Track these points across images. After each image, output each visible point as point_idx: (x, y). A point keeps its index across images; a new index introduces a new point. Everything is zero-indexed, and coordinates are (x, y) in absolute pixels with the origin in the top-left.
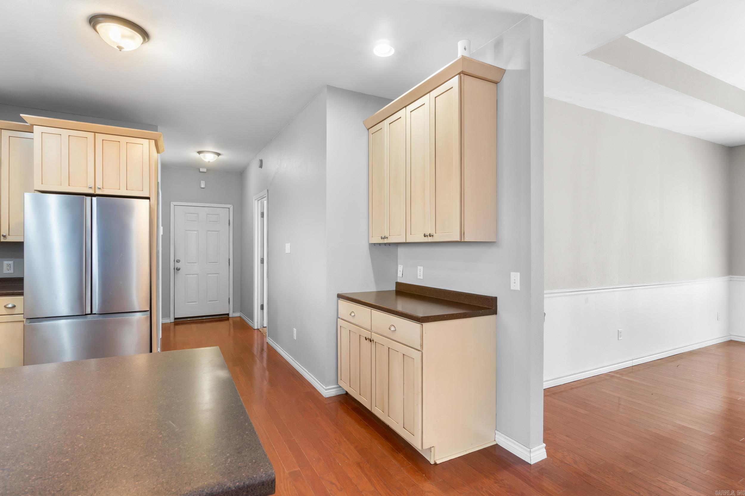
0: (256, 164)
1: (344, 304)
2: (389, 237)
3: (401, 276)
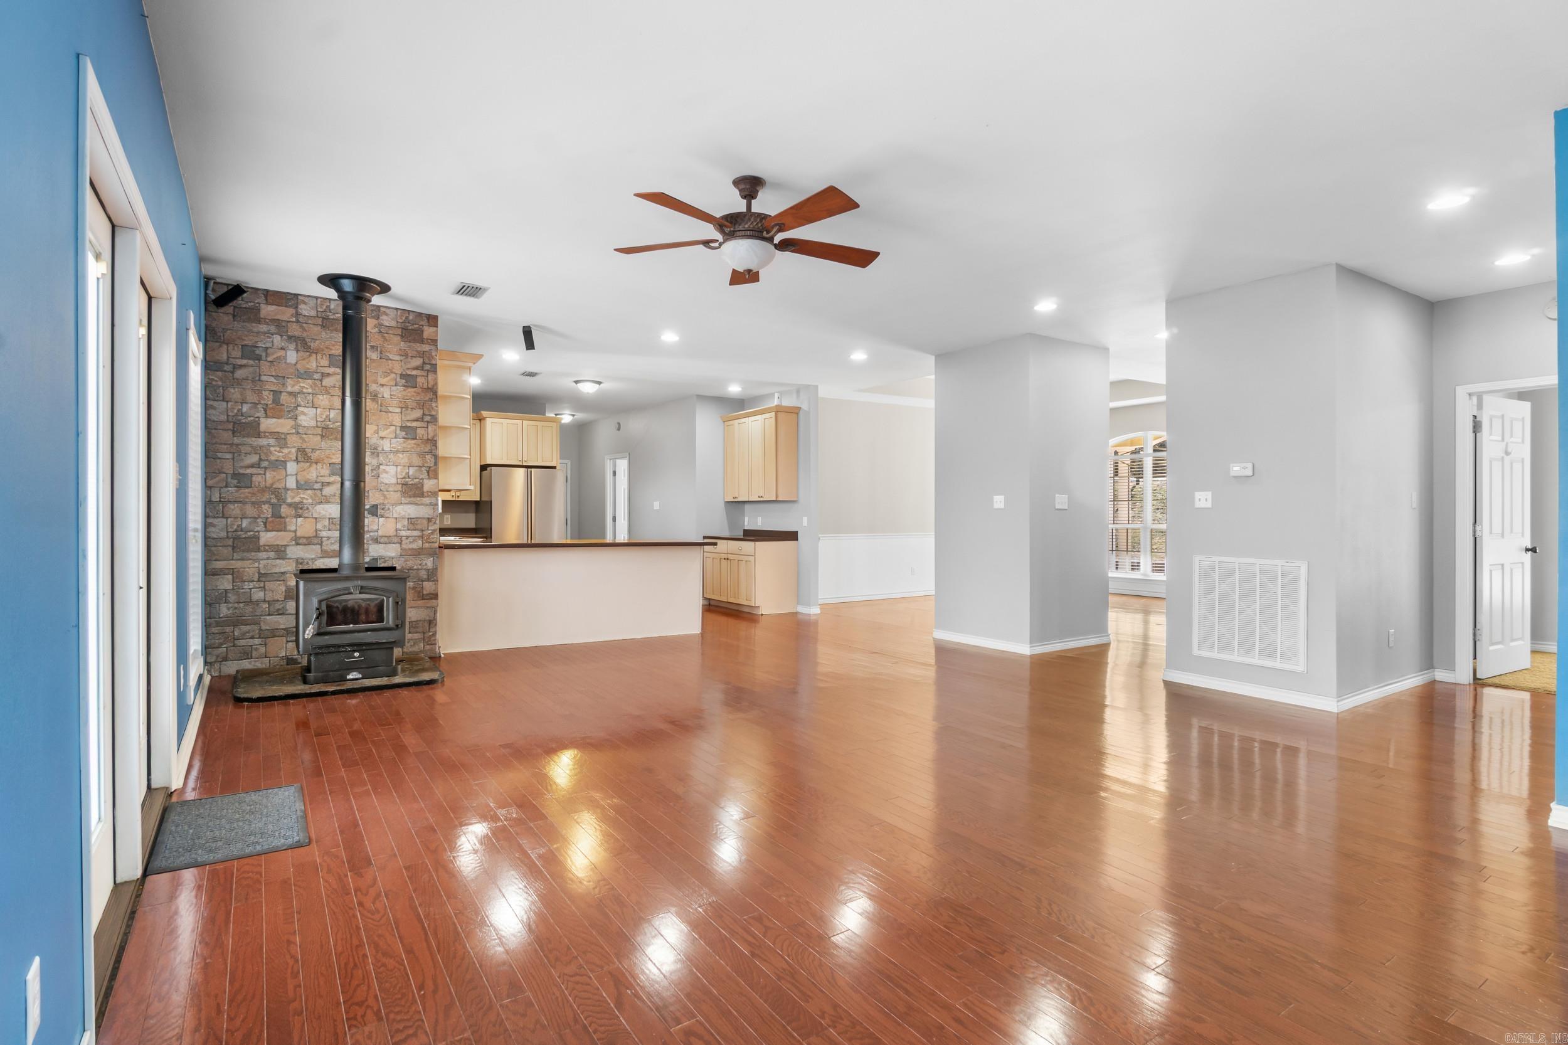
0: (610, 424)
2: (737, 497)
3: (747, 525)
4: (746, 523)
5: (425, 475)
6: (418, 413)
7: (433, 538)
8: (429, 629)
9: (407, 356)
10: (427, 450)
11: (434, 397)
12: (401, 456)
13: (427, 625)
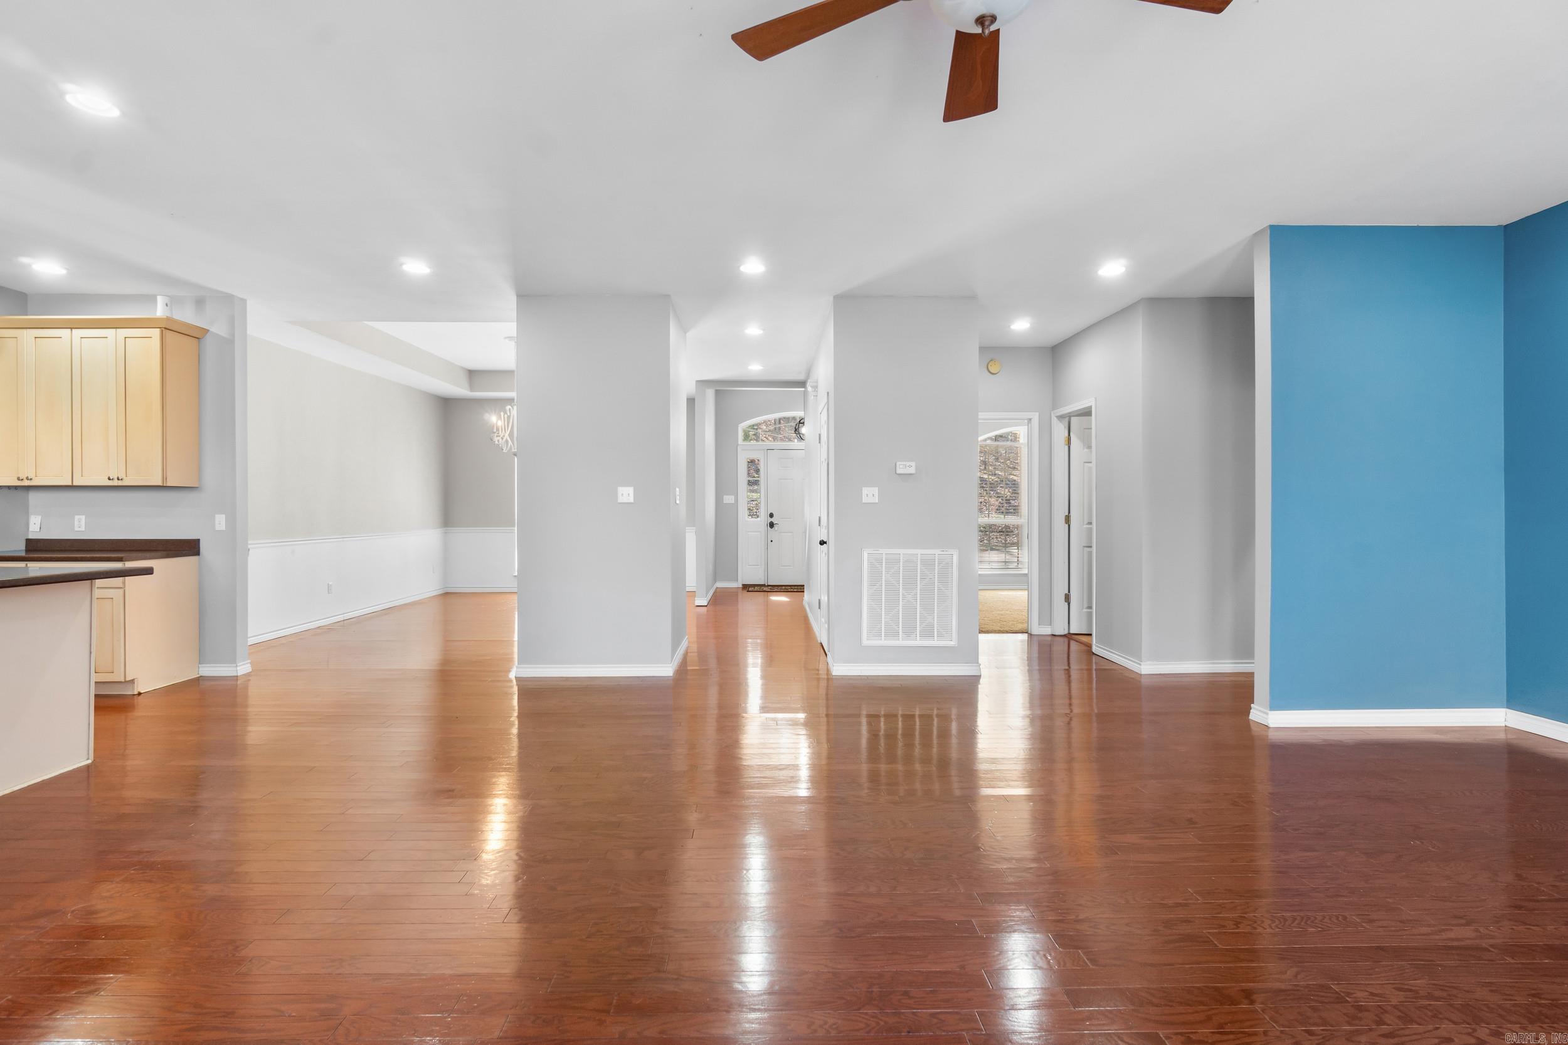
2: (34, 478)
3: (39, 530)
4: (34, 528)
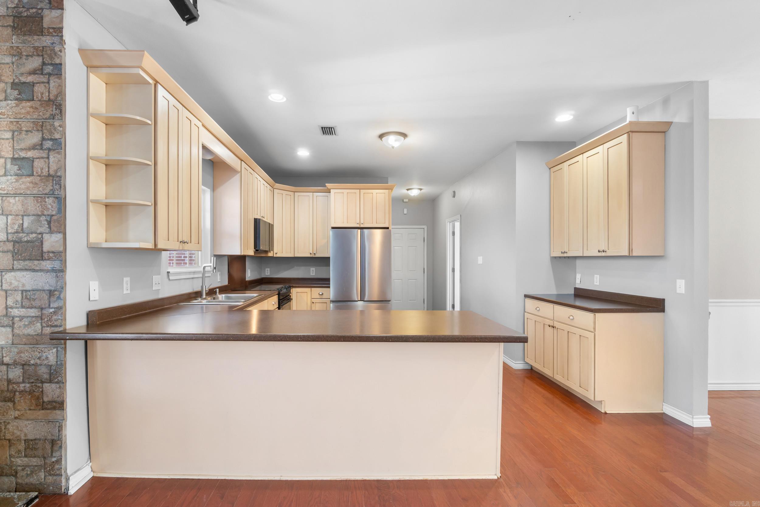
0: (449, 194)
1: (530, 303)
2: (568, 252)
3: (579, 283)
4: (578, 281)
5: (44, 228)
6: (35, 138)
7: (56, 320)
8: (52, 452)
9: (19, 55)
10: (47, 191)
11: (58, 112)
12: (12, 200)
13: (48, 446)
